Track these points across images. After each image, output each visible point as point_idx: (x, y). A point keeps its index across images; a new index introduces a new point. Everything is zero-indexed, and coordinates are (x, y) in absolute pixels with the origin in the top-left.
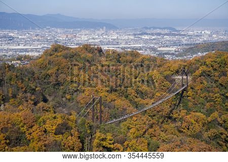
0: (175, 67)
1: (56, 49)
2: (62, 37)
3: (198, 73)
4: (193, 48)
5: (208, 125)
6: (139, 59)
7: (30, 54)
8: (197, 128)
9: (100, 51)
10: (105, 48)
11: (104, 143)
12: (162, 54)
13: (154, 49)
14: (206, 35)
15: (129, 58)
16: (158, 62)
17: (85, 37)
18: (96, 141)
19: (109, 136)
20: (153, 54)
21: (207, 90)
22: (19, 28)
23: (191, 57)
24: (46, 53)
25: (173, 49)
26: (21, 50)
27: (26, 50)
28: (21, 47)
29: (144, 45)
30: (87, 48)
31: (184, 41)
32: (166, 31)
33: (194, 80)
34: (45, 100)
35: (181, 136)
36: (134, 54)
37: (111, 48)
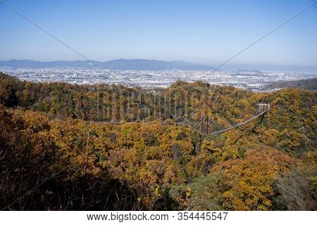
0: (259, 97)
1: (179, 83)
2: (183, 76)
3: (274, 102)
4: (272, 85)
5: (280, 138)
6: (235, 92)
7: (162, 86)
8: (273, 139)
9: (208, 85)
10: (211, 83)
11: (209, 147)
12: (251, 88)
13: (244, 85)
14: (281, 76)
15: (228, 90)
16: (247, 94)
17: (198, 76)
18: (203, 146)
19: (212, 142)
20: (244, 88)
21: (281, 114)
22: (155, 70)
23: (270, 91)
24: (172, 86)
25: (258, 85)
26: (156, 84)
27: (160, 84)
28: (156, 82)
29: (238, 83)
30: (199, 83)
31: (266, 80)
32: (254, 73)
33: (272, 106)
34: (171, 117)
35: (261, 145)
36: (231, 88)
37: (216, 83)
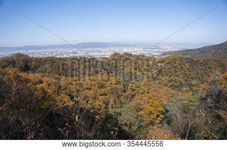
0: (158, 60)
1: (115, 54)
2: (117, 50)
3: (166, 62)
4: (165, 54)
5: (170, 81)
6: (145, 58)
7: (106, 56)
8: (166, 82)
9: (131, 55)
10: (133, 54)
11: (132, 88)
12: (153, 56)
13: (150, 54)
14: (169, 49)
15: (141, 57)
16: (152, 58)
17: (125, 50)
18: (129, 87)
19: (134, 85)
20: (150, 56)
21: (169, 68)
22: (102, 47)
23: (164, 57)
24: (112, 56)
25: (157, 54)
26: (103, 55)
27: (105, 55)
28: (103, 54)
29: (147, 53)
30: (126, 54)
31: (161, 51)
32: (155, 47)
33: (165, 65)
34: (112, 73)
35: (160, 85)
36: (143, 56)
37: (135, 54)
